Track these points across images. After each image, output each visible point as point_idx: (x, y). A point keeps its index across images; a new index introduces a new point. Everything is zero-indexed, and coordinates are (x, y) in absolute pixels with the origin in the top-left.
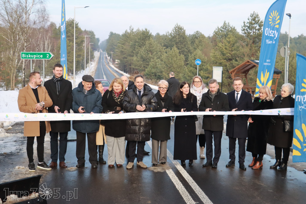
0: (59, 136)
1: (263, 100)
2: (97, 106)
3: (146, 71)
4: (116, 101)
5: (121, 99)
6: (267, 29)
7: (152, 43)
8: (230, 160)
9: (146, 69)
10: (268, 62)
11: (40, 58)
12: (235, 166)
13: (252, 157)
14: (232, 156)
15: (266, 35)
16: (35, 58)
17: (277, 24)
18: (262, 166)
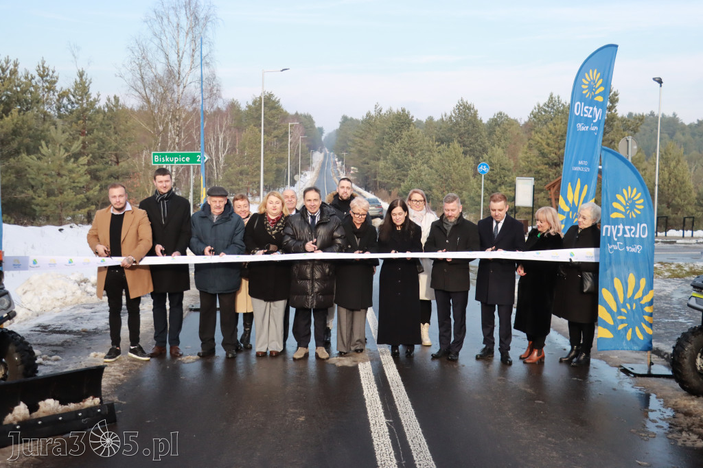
0: (167, 298)
1: (544, 234)
2: (234, 243)
3: (402, 187)
4: (270, 233)
5: (277, 230)
6: (579, 103)
7: (413, 135)
8: (484, 346)
9: (402, 184)
10: (581, 166)
11: (186, 162)
12: (494, 357)
13: (527, 342)
14: (488, 338)
15: (577, 114)
16: (177, 163)
17: (599, 94)
18: (543, 357)
